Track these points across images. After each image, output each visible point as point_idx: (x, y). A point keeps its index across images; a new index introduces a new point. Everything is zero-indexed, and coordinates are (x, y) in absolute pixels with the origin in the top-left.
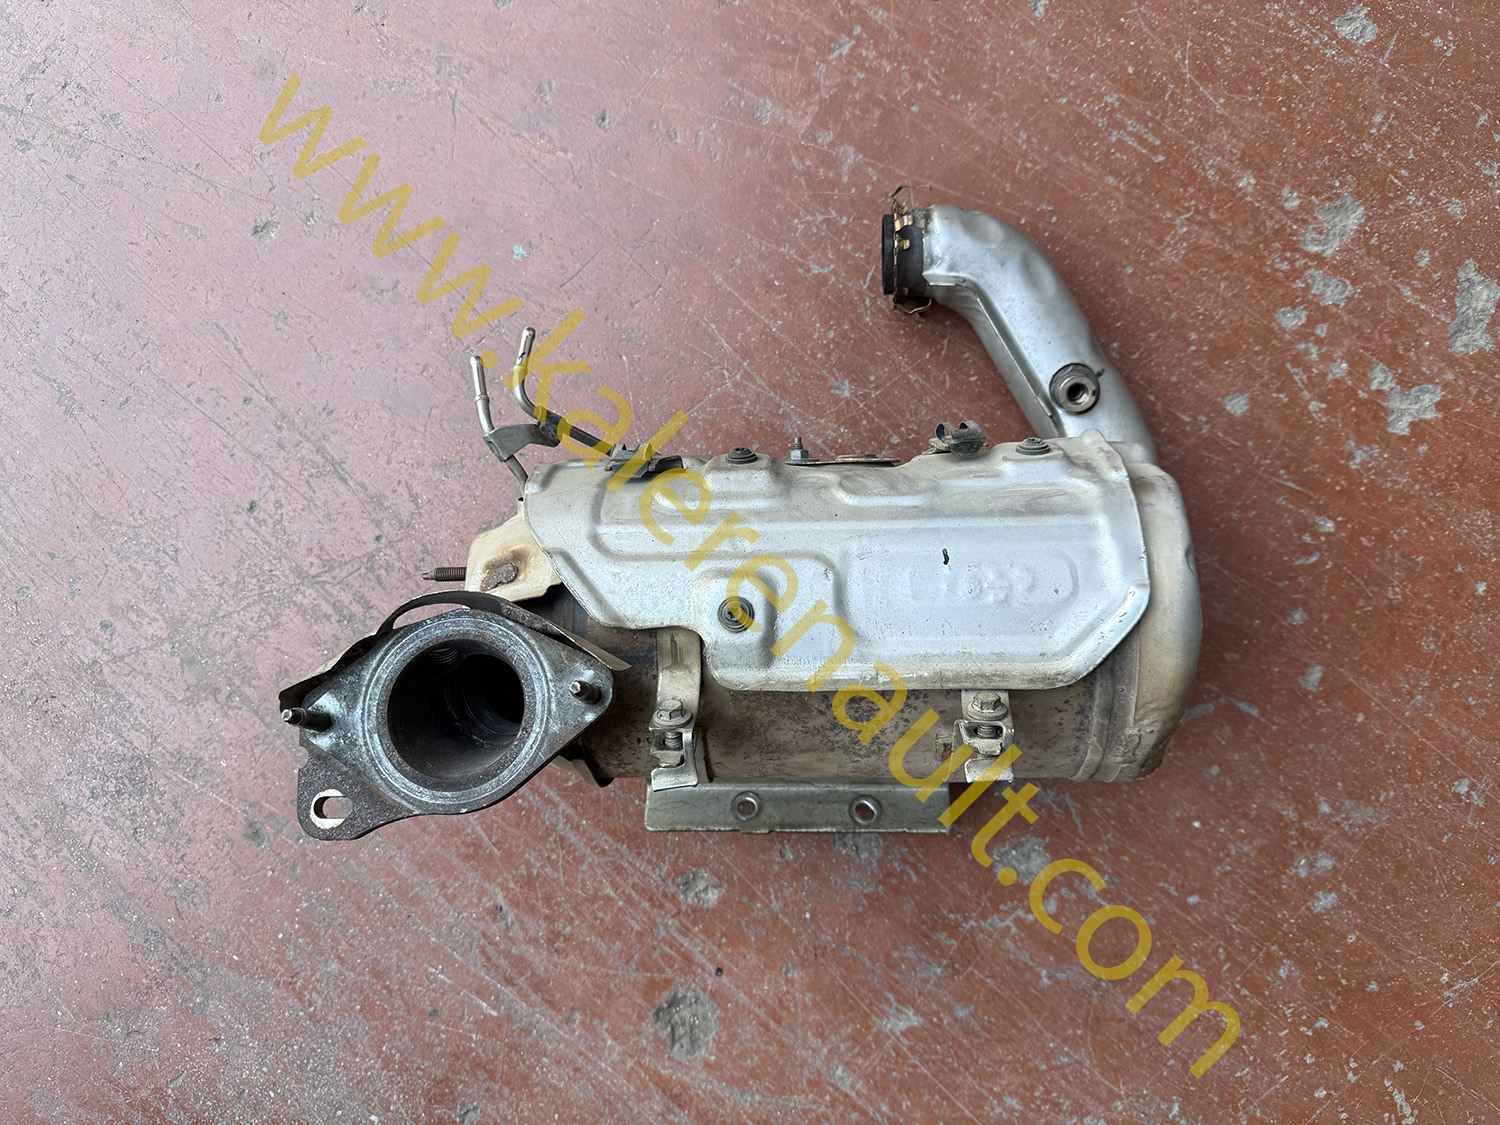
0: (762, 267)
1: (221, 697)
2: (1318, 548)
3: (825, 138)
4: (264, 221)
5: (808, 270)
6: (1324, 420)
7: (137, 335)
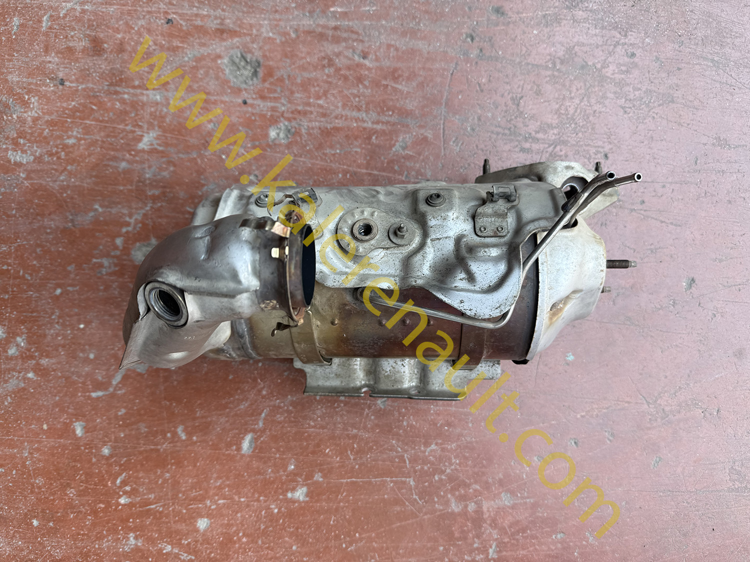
0: (458, 430)
1: (558, 61)
2: (120, 487)
3: (472, 507)
4: (693, 288)
5: (436, 444)
6: (160, 545)
7: (712, 195)
